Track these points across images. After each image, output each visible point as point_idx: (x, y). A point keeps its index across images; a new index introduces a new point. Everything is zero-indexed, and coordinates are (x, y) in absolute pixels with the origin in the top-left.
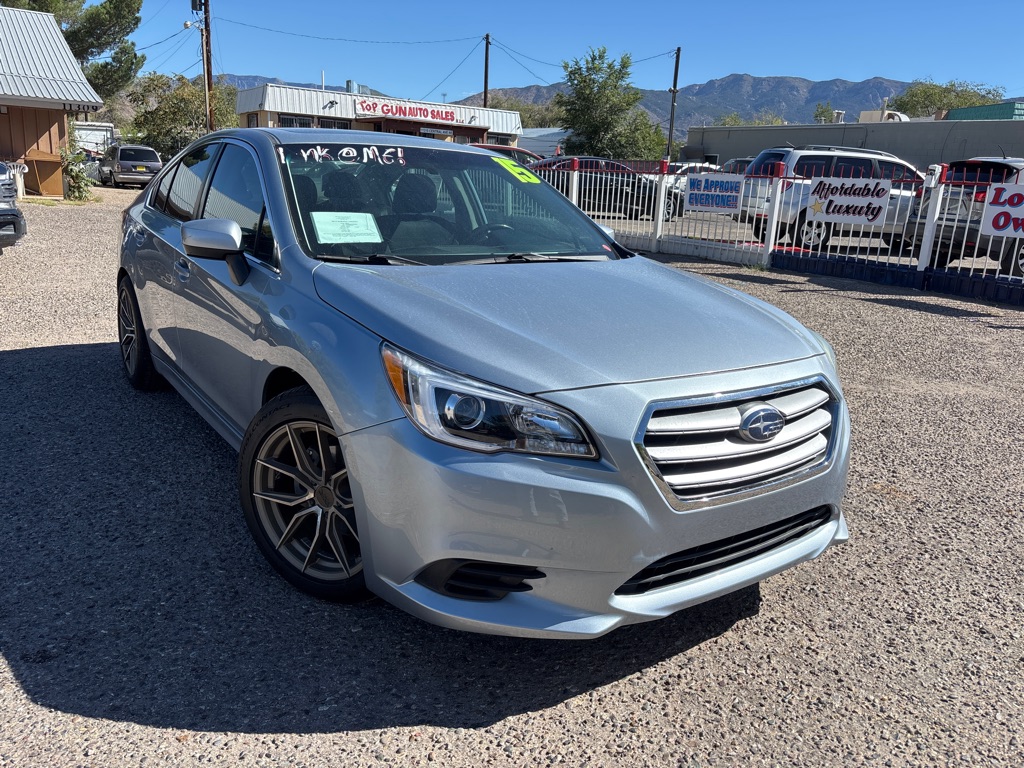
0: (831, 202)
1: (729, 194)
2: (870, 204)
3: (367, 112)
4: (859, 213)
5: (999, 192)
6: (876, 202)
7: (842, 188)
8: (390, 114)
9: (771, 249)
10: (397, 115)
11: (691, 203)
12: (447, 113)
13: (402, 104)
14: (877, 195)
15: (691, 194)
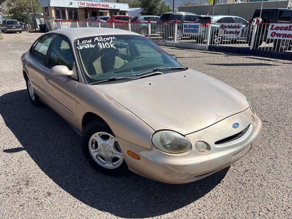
0: (225, 30)
1: (196, 29)
2: (236, 30)
3: (82, 6)
4: (233, 33)
5: (273, 26)
6: (238, 30)
7: (228, 26)
8: (89, 6)
9: (208, 45)
10: (92, 6)
11: (185, 32)
12: (106, 5)
13: (93, 3)
14: (239, 28)
15: (184, 29)
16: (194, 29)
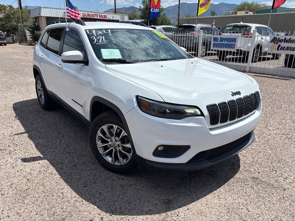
0: (279, 45)
1: (231, 43)
4: (293, 50)
7: (285, 39)
8: (85, 16)
11: (214, 47)
12: (104, 15)
13: (89, 13)
15: (214, 44)
16: (229, 43)
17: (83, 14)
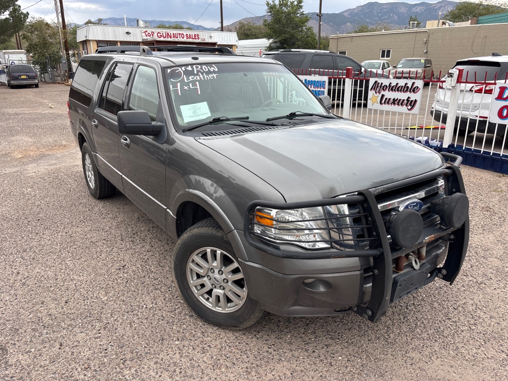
0: (383, 96)
1: (319, 89)
2: (409, 98)
3: (148, 37)
4: (402, 104)
5: (503, 90)
6: (413, 96)
7: (390, 86)
10: (166, 38)
12: (195, 35)
13: (169, 32)
14: (414, 91)
16: (316, 89)
17: (159, 34)
